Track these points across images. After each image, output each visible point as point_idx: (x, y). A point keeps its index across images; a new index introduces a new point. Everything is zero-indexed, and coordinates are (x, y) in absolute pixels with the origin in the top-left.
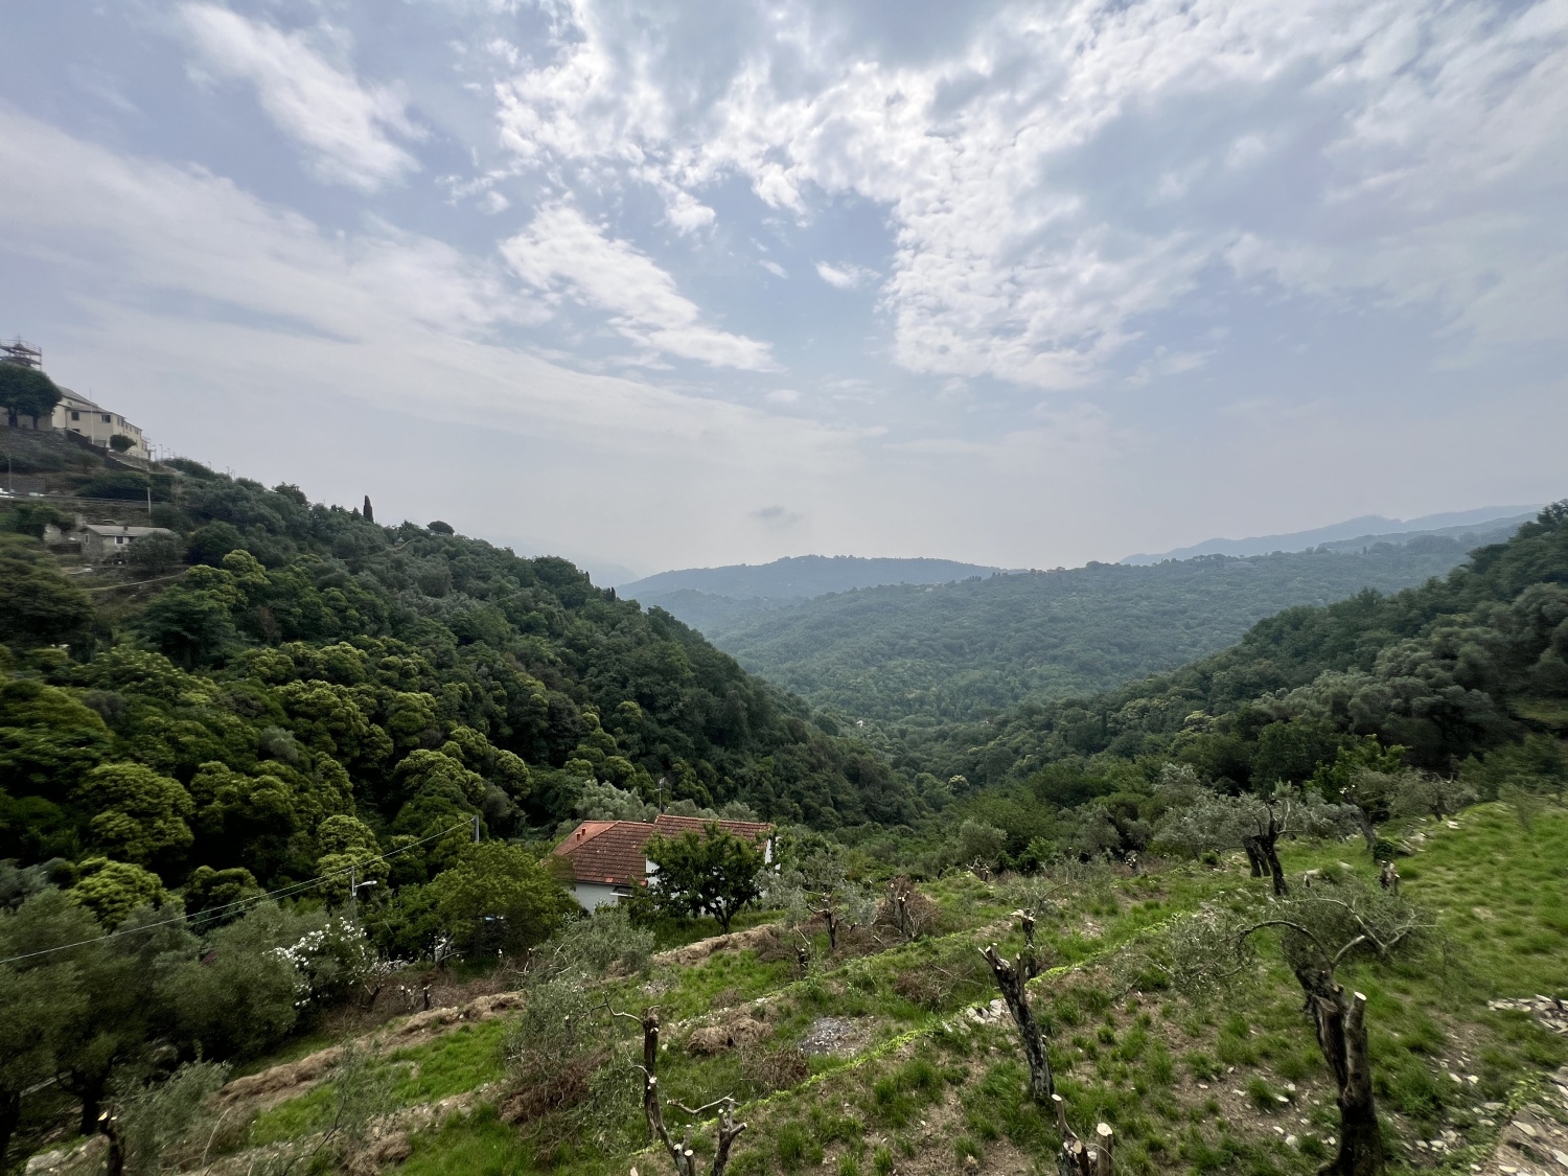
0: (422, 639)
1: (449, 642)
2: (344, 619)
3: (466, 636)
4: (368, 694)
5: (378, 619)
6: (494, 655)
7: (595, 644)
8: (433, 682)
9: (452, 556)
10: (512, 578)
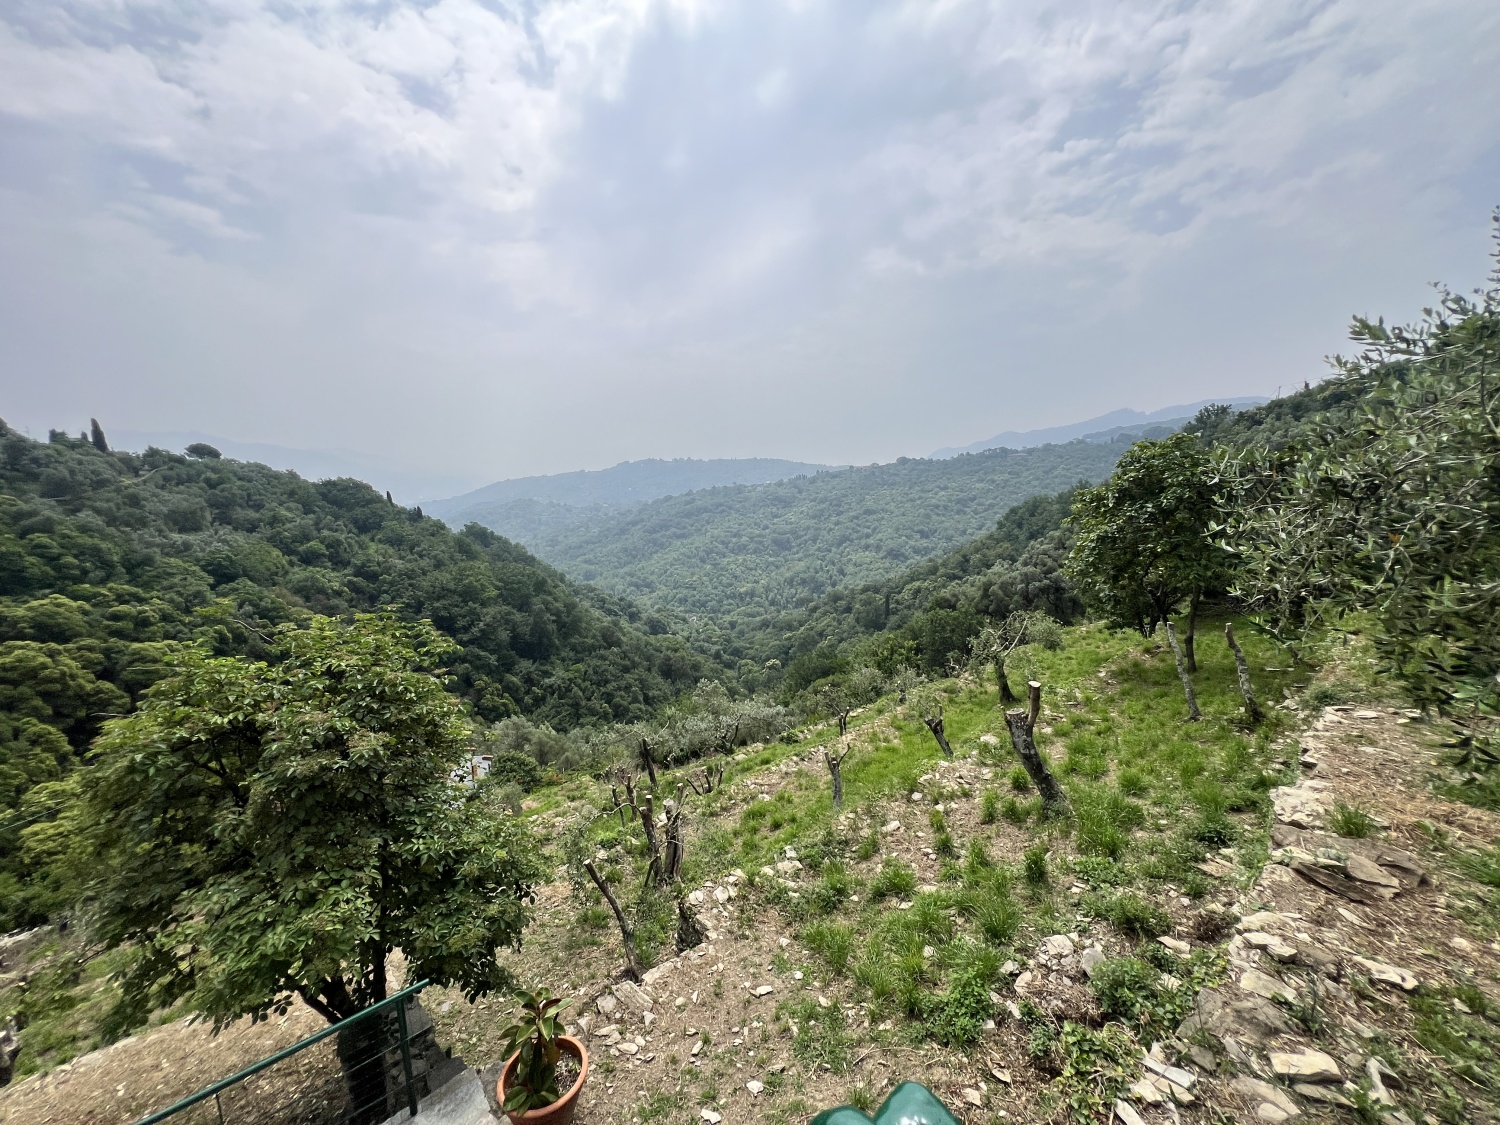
0: (165, 583)
1: (201, 582)
2: (58, 568)
3: (223, 574)
4: (90, 649)
5: (107, 565)
6: (261, 592)
7: (387, 571)
8: (182, 628)
9: (211, 485)
10: (292, 505)
